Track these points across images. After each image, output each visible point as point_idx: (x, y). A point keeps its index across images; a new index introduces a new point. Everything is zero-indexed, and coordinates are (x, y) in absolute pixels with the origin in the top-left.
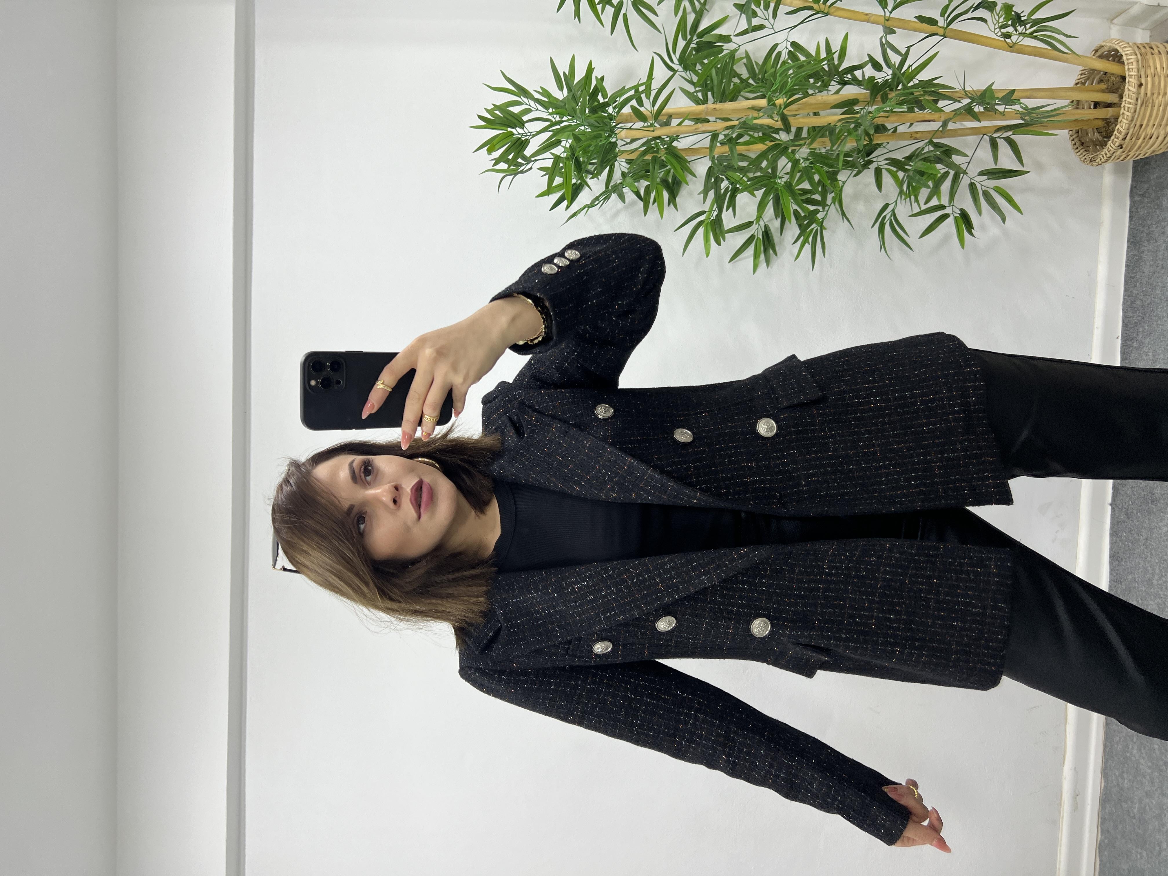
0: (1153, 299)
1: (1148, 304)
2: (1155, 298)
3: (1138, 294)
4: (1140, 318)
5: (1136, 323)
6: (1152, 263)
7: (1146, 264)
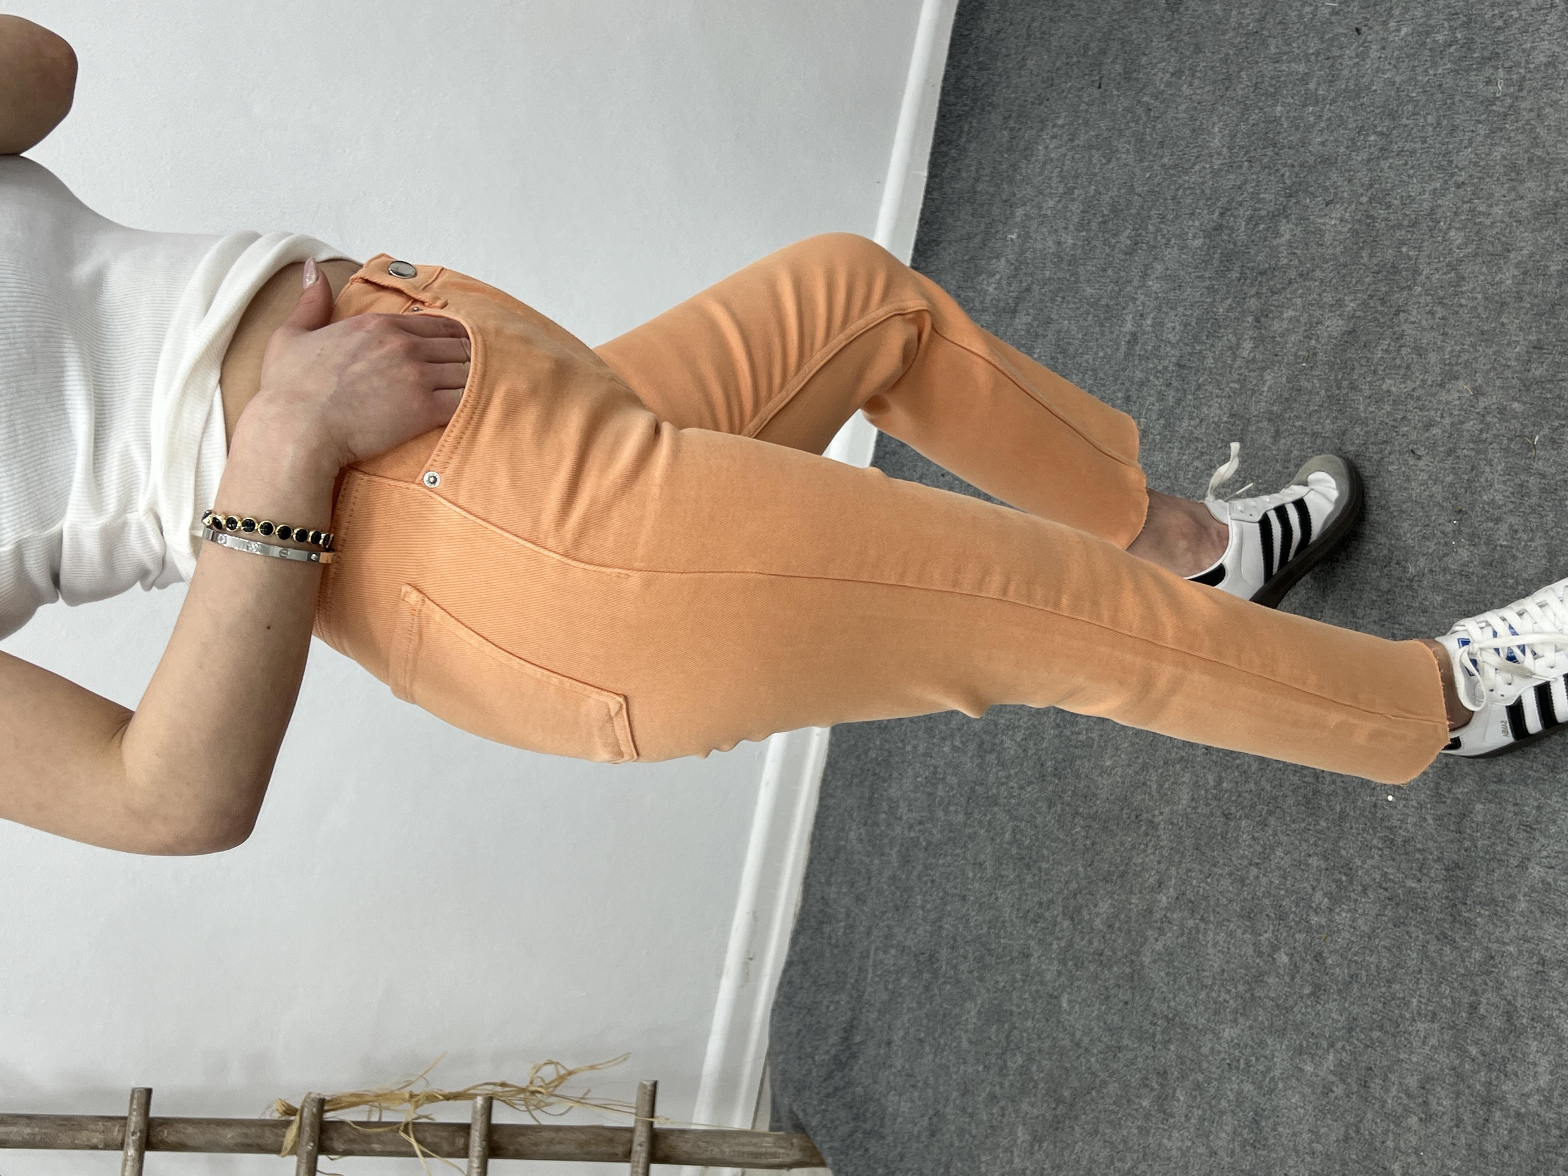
0: (991, 76)
1: (983, 85)
2: (993, 75)
3: (969, 66)
4: (967, 108)
5: (959, 116)
6: (998, 16)
7: (988, 17)
